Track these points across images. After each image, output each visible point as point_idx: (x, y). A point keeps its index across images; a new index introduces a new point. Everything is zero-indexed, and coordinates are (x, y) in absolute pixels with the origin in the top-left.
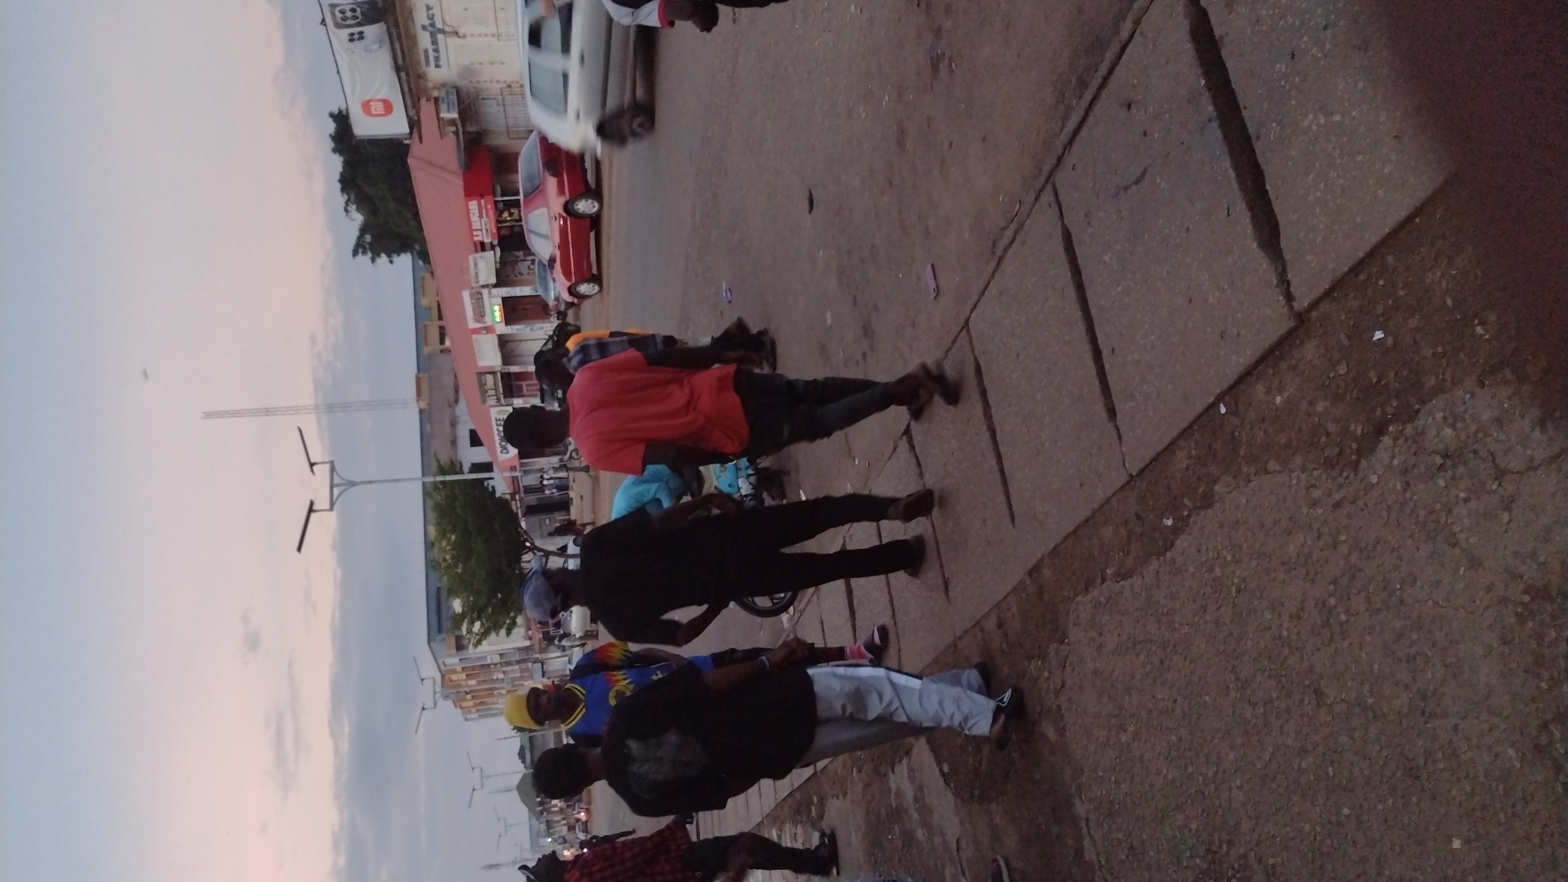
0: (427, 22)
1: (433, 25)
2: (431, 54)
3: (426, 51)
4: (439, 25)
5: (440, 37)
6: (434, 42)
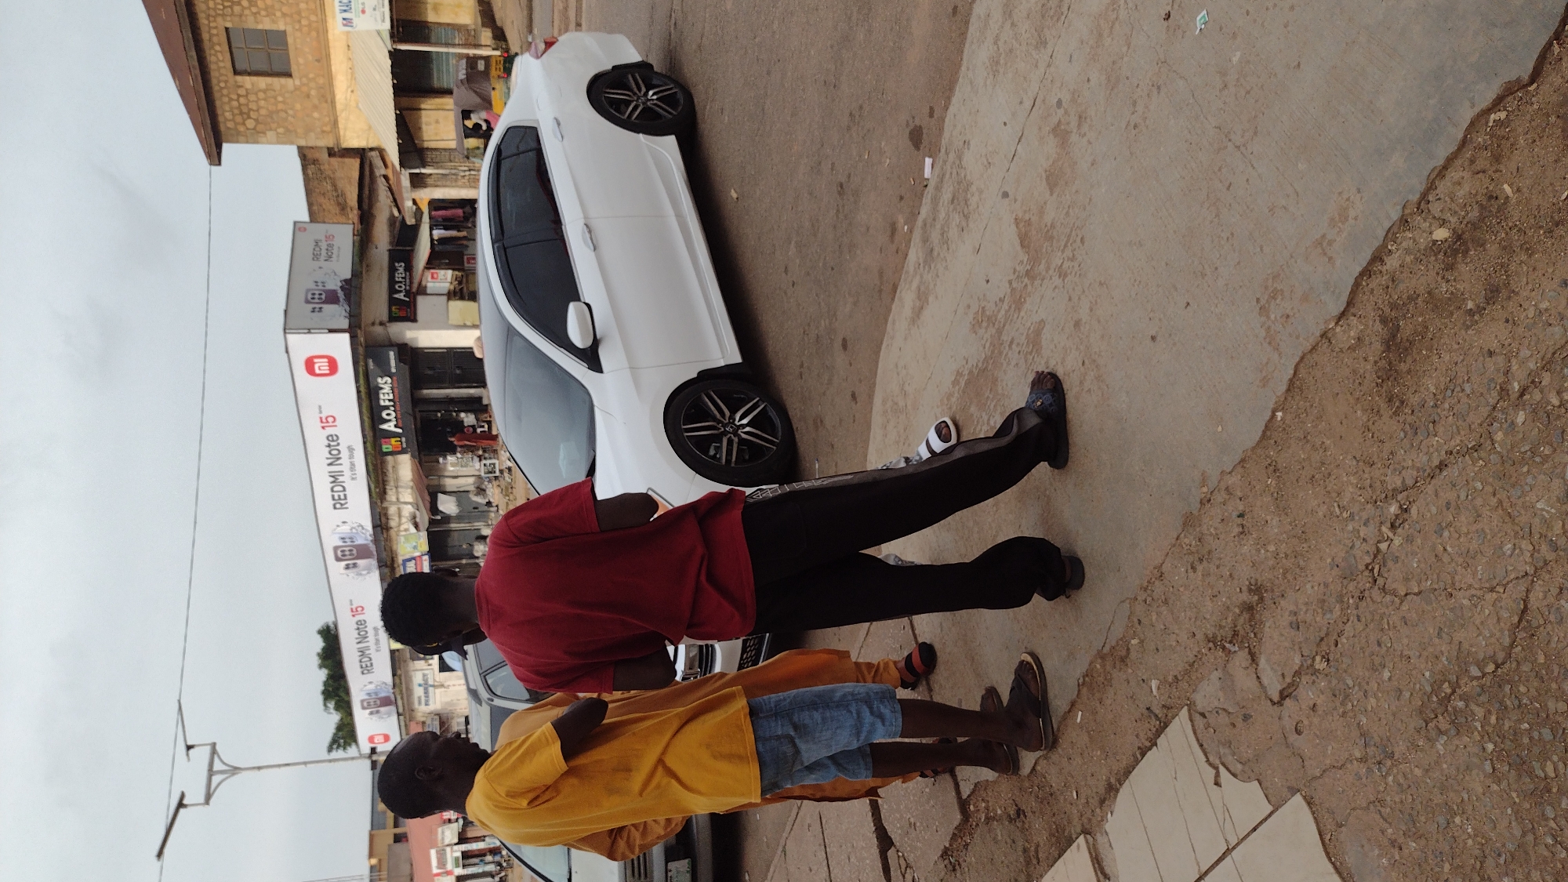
0: (422, 682)
1: (426, 684)
2: (423, 699)
3: (419, 698)
4: (431, 682)
5: (431, 689)
6: (426, 692)
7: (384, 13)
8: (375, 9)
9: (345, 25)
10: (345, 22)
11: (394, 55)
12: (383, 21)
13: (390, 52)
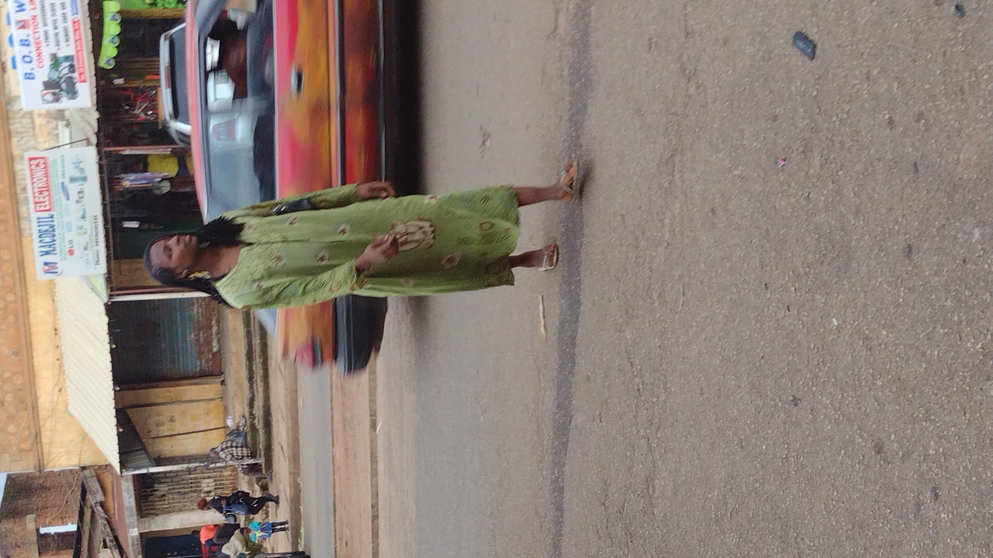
7: (98, 252)
8: (86, 249)
9: (47, 272)
10: (46, 268)
11: (112, 309)
12: (97, 263)
13: (106, 305)
